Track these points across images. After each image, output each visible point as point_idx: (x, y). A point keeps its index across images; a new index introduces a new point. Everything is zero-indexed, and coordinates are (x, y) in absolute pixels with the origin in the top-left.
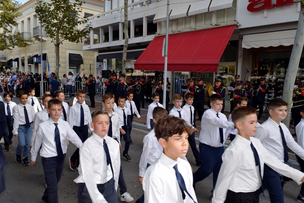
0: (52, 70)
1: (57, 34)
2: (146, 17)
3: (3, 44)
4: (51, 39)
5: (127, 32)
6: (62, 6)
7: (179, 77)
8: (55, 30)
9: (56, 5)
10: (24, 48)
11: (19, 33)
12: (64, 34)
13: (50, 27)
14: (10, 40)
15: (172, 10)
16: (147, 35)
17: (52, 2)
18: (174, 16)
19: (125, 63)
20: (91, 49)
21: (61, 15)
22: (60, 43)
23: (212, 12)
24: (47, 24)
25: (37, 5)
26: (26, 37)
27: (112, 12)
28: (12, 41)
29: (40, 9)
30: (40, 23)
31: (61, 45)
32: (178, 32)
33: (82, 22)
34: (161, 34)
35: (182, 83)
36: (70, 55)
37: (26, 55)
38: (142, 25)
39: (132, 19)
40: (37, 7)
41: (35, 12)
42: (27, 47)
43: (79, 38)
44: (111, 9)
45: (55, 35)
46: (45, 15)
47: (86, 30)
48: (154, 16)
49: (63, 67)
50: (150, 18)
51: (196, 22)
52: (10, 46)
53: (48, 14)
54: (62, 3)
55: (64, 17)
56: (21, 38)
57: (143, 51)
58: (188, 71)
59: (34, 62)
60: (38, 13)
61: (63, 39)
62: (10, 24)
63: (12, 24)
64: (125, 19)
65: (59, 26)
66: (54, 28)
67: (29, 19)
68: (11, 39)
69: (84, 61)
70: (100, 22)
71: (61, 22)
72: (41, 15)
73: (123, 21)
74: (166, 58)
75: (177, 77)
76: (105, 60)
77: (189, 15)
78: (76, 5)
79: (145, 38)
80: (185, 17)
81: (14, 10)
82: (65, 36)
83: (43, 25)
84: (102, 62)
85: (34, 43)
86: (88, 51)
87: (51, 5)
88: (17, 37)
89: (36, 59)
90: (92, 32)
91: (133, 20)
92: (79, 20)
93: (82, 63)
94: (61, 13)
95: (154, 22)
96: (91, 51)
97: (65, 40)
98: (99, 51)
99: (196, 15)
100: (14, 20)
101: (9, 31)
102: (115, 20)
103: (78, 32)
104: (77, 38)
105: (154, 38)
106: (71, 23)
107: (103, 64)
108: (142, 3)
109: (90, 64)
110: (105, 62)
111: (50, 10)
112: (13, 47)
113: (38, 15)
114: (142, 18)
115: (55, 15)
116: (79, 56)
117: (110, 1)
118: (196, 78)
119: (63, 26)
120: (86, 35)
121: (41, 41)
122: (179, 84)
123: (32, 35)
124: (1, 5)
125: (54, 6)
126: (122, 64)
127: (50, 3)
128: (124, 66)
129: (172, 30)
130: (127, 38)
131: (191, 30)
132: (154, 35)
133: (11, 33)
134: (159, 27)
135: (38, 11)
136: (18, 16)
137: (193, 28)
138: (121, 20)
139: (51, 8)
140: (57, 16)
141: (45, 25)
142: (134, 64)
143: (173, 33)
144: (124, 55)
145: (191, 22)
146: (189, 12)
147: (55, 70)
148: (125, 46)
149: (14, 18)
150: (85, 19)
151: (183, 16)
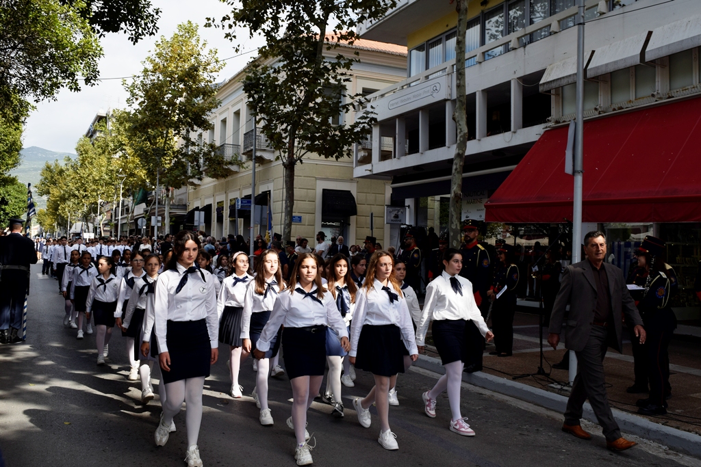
0: (278, 229)
1: (290, 139)
2: (518, 78)
3: (176, 172)
4: (277, 153)
5: (464, 117)
6: (304, 71)
7: (622, 243)
8: (285, 130)
9: (289, 70)
10: (223, 180)
11: (212, 146)
12: (304, 138)
13: (274, 122)
14: (192, 162)
15: (593, 52)
16: (523, 127)
17: (281, 64)
18: (602, 66)
19: (457, 202)
20: (374, 172)
21: (300, 93)
22: (296, 161)
24: (267, 116)
25: (247, 74)
26: (229, 153)
27: (427, 77)
28: (197, 165)
29: (254, 82)
30: (252, 114)
31: (298, 166)
32: (614, 110)
33: (351, 108)
34: (564, 122)
36: (326, 192)
37: (227, 197)
38: (509, 104)
39: (480, 90)
40: (248, 78)
41: (243, 90)
42: (229, 178)
43: (343, 147)
44: (427, 68)
45: (285, 144)
46: (264, 95)
47: (361, 126)
48: (541, 73)
49: (307, 224)
50: (531, 82)
51: (671, 77)
52: (193, 177)
53: (272, 91)
54: (306, 63)
55: (310, 96)
56: (217, 157)
57: (512, 171)
58: (650, 221)
59: (237, 209)
60: (250, 92)
61: (305, 151)
62: (195, 127)
63: (199, 126)
64: (457, 84)
65: (296, 119)
66: (285, 125)
67: (237, 114)
68: (197, 160)
69: (359, 208)
70: (397, 103)
71: (302, 108)
72: (256, 96)
73: (454, 96)
74: (579, 181)
75: (616, 243)
76: (409, 202)
77: (648, 58)
78: (337, 67)
79: (516, 134)
80: (635, 66)
81: (206, 92)
82: (309, 143)
83: (260, 120)
84: (402, 205)
85: (243, 167)
86: (369, 180)
87: (279, 72)
88: (208, 155)
89: (242, 203)
90: (376, 131)
91: (483, 91)
92: (348, 100)
93: (355, 213)
94: (302, 88)
95: (541, 89)
96: (375, 180)
97: (309, 153)
98: (395, 177)
99: (670, 57)
100: (205, 117)
101: (193, 144)
102: (435, 94)
103: (341, 128)
104: (337, 148)
105: (542, 133)
106: (324, 110)
107: (404, 213)
108: (510, 41)
109: (372, 214)
110: (409, 206)
111: (276, 83)
112: (200, 179)
113: (249, 98)
114: (509, 83)
115: (288, 95)
116: (347, 195)
117: (424, 52)
119: (304, 118)
120: (362, 138)
121: (253, 158)
123: (242, 151)
124: (181, 86)
125: (287, 73)
126: (450, 205)
127: (276, 67)
128: (454, 210)
129: (598, 107)
130: (465, 134)
131: (656, 101)
132: (543, 126)
133: (196, 147)
134: (557, 102)
135: (249, 88)
136: (212, 108)
137: (662, 96)
138: (451, 95)
139: (279, 78)
140: (293, 95)
141: (264, 119)
142: (485, 206)
143: (601, 115)
144: (456, 180)
145: (657, 80)
146: (647, 50)
147: (283, 226)
148: (459, 155)
149: (204, 113)
150: (358, 97)
151: (629, 64)
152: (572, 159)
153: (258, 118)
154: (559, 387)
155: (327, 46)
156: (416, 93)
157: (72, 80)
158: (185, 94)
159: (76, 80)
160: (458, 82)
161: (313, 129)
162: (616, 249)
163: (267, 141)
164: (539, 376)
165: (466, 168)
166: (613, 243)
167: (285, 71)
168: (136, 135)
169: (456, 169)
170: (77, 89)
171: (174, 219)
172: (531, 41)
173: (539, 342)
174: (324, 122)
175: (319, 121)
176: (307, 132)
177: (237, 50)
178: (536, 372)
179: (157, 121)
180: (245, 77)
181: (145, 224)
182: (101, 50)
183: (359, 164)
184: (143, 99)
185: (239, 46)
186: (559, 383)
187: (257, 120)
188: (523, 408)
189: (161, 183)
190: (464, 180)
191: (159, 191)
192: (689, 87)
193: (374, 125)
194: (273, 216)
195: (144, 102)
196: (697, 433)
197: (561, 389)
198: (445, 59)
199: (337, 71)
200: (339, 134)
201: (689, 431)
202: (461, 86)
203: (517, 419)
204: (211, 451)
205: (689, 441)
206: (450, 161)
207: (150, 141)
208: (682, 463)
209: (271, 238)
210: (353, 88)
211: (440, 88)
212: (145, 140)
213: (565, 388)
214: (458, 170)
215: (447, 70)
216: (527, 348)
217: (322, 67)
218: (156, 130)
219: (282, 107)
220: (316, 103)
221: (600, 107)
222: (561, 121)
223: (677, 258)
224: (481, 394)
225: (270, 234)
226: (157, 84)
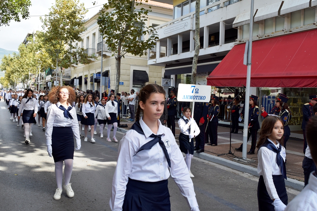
0: (113, 87)
1: (119, 47)
2: (223, 21)
3: (66, 61)
4: (113, 53)
5: (199, 38)
6: (125, 15)
7: (267, 97)
8: (117, 42)
9: (119, 15)
10: (87, 65)
11: (83, 49)
12: (125, 46)
13: (111, 38)
14: (73, 56)
15: (257, 10)
16: (225, 44)
17: (115, 11)
18: (261, 16)
19: (194, 77)
20: (157, 63)
21: (124, 25)
22: (121, 56)
23: (315, 7)
24: (108, 35)
25: (99, 16)
26: (90, 53)
27: (182, 19)
28: (75, 58)
29: (102, 19)
30: (101, 35)
31: (122, 59)
32: (266, 37)
33: (147, 32)
35: (271, 104)
36: (135, 71)
37: (89, 73)
38: (219, 33)
39: (206, 26)
40: (100, 18)
41: (97, 23)
42: (90, 64)
43: (143, 51)
44: (182, 15)
45: (116, 48)
46: (107, 26)
47: (151, 41)
48: (233, 19)
49: (126, 85)
50: (229, 22)
51: (291, 22)
52: (73, 63)
53: (110, 24)
54: (126, 11)
55: (128, 27)
56: (85, 54)
57: (219, 63)
58: (279, 87)
59: (94, 78)
60: (100, 24)
61: (126, 52)
62: (75, 40)
63: (77, 40)
64: (196, 23)
65: (122, 37)
66: (117, 40)
67: (94, 34)
68: (75, 55)
69: (150, 79)
70: (168, 31)
71: (124, 33)
72: (103, 26)
73: (194, 29)
74: (249, 68)
75: (264, 97)
76: (173, 76)
77: (282, 13)
78: (141, 13)
79: (222, 46)
80: (276, 17)
81: (79, 24)
82: (127, 48)
83: (105, 37)
84: (170, 78)
85: (97, 59)
86: (155, 66)
87: (114, 15)
88: (81, 53)
89: (96, 75)
90: (158, 44)
91: (207, 26)
92: (145, 29)
93: (148, 82)
94: (124, 23)
95: (233, 26)
96: (157, 66)
97: (127, 53)
98: (166, 65)
99: (291, 13)
100: (79, 35)
101: (74, 48)
102: (185, 28)
103: (142, 43)
104: (140, 51)
105: (233, 46)
106: (135, 33)
107: (170, 81)
108: (219, 4)
109: (156, 82)
110: (172, 78)
111: (112, 20)
112: (77, 64)
113: (100, 26)
114: (219, 22)
115: (118, 26)
116: (145, 72)
117: (181, 8)
118: (291, 98)
119: (125, 37)
120: (152, 47)
121: (102, 55)
122: (267, 105)
123: (96, 51)
124: (68, 21)
125: (117, 16)
126: (191, 78)
127: (113, 13)
128: (193, 80)
129: (258, 35)
130: (199, 46)
131: (284, 33)
132: (234, 43)
133: (75, 49)
134: (240, 32)
135: (100, 22)
136: (83, 31)
137: (287, 31)
138: (192, 28)
139: (114, 18)
140: (120, 26)
141: (107, 37)
142: (207, 79)
143: (260, 39)
144: (194, 67)
145: (285, 23)
146: (281, 10)
147: (115, 86)
148: (196, 56)
149: (79, 33)
150: (151, 28)
151: (273, 16)
152: (247, 58)
153: (104, 36)
154: (238, 159)
155: (136, 4)
156: (176, 27)
157: (16, 16)
158: (69, 24)
159: (18, 16)
160: (196, 22)
161: (129, 42)
162: (264, 99)
163: (108, 47)
164: (229, 155)
165: (199, 62)
166: (263, 96)
167: (117, 15)
168: (46, 43)
169: (194, 62)
170: (19, 21)
171: (64, 82)
172: (229, 4)
173: (229, 140)
174: (135, 39)
175: (132, 38)
176: (127, 43)
177: (94, 4)
178: (228, 153)
179: (57, 37)
180: (98, 17)
181: (51, 84)
182: (30, 2)
183: (150, 59)
184: (49, 26)
185: (95, 2)
186: (238, 158)
187: (104, 37)
188: (222, 169)
189: (58, 66)
190: (198, 67)
191: (58, 70)
192: (299, 27)
193: (158, 41)
194: (111, 81)
195: (50, 28)
196: (297, 180)
197: (239, 160)
198: (190, 11)
199: (141, 15)
200: (141, 45)
201: (294, 179)
202: (197, 24)
203: (219, 173)
204: (82, 187)
205: (294, 183)
206: (192, 58)
207: (53, 46)
208: (290, 192)
209: (110, 92)
210: (148, 24)
211: (187, 25)
212: (51, 45)
213: (240, 160)
214: (195, 62)
215: (191, 16)
216: (224, 142)
217: (134, 13)
218: (56, 41)
219: (115, 32)
220: (131, 30)
221: (259, 35)
222: (242, 41)
223: (291, 104)
224: (204, 162)
225: (109, 90)
226: (57, 19)
